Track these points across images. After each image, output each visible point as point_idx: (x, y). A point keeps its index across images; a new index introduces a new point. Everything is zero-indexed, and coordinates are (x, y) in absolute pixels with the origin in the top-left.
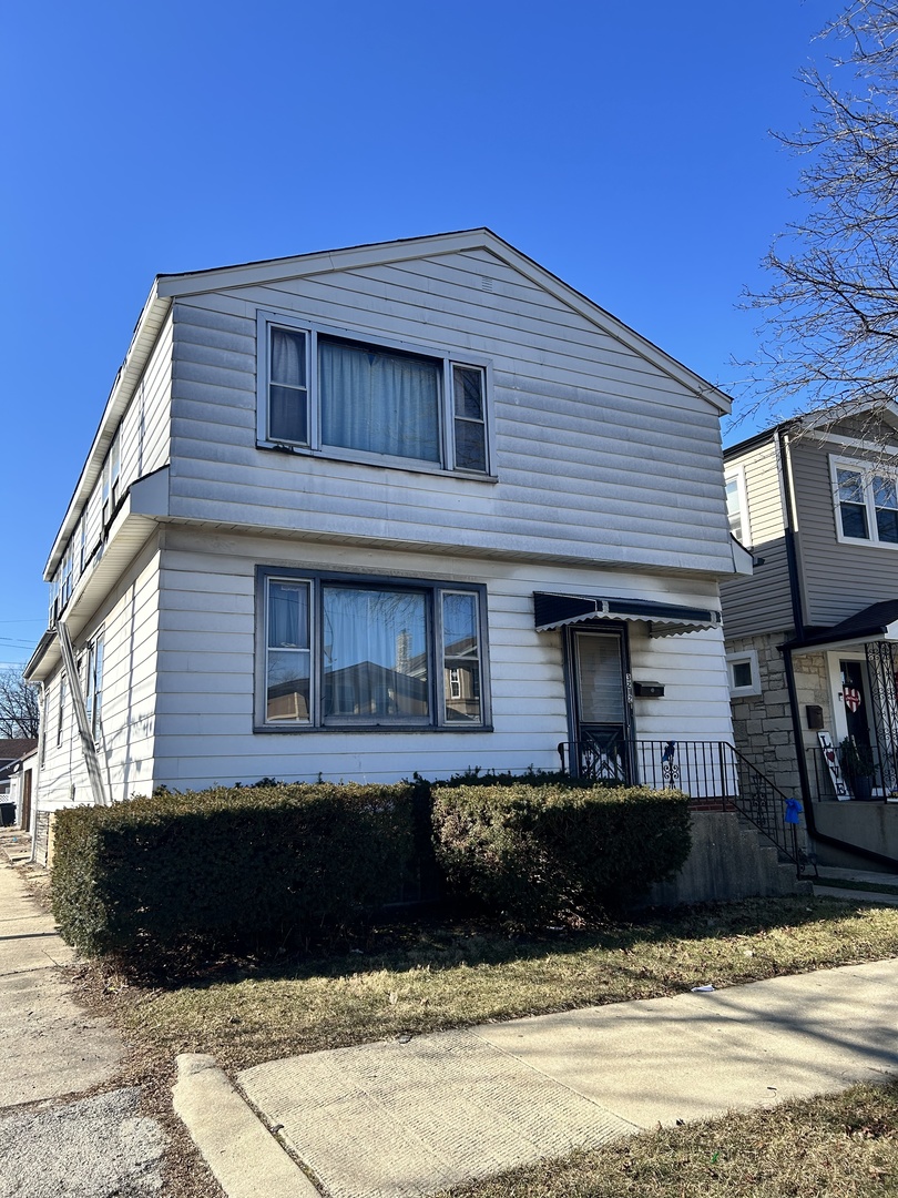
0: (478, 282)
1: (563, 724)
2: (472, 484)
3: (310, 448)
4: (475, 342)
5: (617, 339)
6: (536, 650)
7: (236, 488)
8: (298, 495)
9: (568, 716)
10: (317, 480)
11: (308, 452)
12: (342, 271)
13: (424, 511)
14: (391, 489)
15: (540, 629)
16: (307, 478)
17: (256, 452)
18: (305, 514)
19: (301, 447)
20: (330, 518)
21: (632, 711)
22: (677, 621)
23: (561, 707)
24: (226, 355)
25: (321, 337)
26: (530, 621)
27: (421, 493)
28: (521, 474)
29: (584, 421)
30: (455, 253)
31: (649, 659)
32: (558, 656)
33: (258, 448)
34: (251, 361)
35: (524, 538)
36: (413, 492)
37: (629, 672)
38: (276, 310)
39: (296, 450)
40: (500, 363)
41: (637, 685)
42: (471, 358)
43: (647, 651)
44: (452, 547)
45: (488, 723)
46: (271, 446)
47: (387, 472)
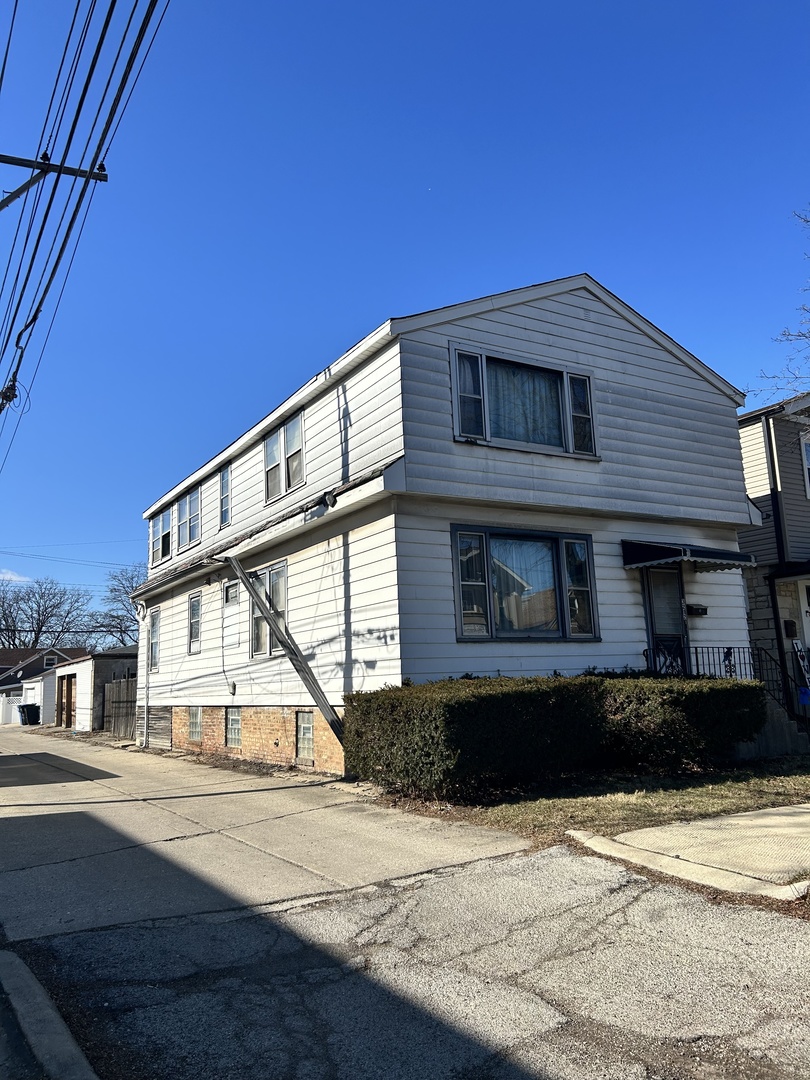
0: (581, 314)
1: (643, 636)
2: (585, 463)
3: (485, 440)
4: (582, 358)
5: (670, 353)
6: (625, 582)
7: (444, 470)
8: (480, 474)
9: (647, 630)
10: (490, 463)
11: (485, 443)
12: (498, 309)
13: (555, 483)
14: (535, 468)
15: (628, 567)
16: (484, 461)
17: (453, 445)
18: (485, 488)
19: (480, 439)
20: (500, 490)
21: (686, 626)
22: (712, 561)
23: (642, 623)
24: (432, 374)
25: (489, 359)
26: (619, 561)
27: (553, 470)
28: (615, 455)
29: (652, 414)
30: (566, 292)
31: (696, 588)
32: (638, 587)
33: (455, 441)
34: (448, 378)
35: (619, 502)
36: (548, 469)
37: (683, 597)
38: (460, 341)
39: (478, 442)
40: (598, 374)
41: (688, 606)
42: (580, 370)
43: (694, 582)
44: (573, 508)
45: (597, 635)
46: (463, 439)
47: (532, 456)
